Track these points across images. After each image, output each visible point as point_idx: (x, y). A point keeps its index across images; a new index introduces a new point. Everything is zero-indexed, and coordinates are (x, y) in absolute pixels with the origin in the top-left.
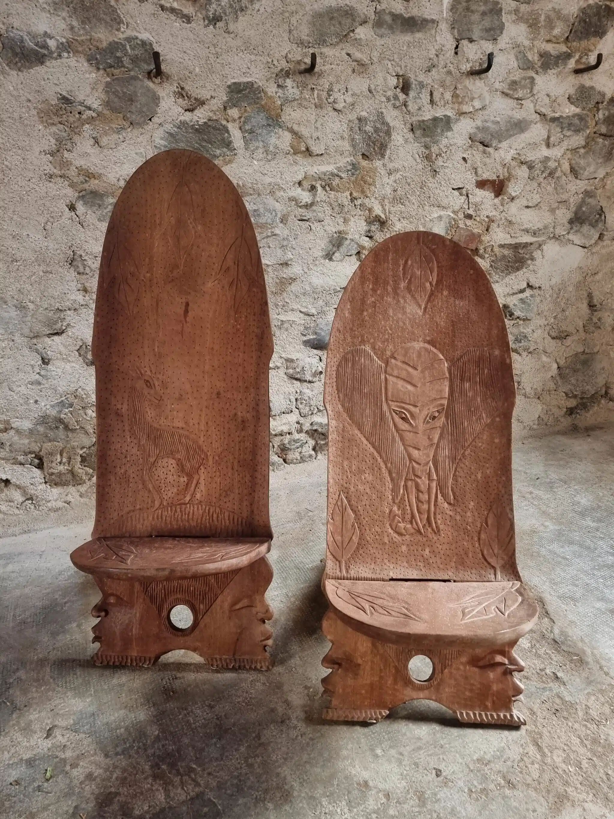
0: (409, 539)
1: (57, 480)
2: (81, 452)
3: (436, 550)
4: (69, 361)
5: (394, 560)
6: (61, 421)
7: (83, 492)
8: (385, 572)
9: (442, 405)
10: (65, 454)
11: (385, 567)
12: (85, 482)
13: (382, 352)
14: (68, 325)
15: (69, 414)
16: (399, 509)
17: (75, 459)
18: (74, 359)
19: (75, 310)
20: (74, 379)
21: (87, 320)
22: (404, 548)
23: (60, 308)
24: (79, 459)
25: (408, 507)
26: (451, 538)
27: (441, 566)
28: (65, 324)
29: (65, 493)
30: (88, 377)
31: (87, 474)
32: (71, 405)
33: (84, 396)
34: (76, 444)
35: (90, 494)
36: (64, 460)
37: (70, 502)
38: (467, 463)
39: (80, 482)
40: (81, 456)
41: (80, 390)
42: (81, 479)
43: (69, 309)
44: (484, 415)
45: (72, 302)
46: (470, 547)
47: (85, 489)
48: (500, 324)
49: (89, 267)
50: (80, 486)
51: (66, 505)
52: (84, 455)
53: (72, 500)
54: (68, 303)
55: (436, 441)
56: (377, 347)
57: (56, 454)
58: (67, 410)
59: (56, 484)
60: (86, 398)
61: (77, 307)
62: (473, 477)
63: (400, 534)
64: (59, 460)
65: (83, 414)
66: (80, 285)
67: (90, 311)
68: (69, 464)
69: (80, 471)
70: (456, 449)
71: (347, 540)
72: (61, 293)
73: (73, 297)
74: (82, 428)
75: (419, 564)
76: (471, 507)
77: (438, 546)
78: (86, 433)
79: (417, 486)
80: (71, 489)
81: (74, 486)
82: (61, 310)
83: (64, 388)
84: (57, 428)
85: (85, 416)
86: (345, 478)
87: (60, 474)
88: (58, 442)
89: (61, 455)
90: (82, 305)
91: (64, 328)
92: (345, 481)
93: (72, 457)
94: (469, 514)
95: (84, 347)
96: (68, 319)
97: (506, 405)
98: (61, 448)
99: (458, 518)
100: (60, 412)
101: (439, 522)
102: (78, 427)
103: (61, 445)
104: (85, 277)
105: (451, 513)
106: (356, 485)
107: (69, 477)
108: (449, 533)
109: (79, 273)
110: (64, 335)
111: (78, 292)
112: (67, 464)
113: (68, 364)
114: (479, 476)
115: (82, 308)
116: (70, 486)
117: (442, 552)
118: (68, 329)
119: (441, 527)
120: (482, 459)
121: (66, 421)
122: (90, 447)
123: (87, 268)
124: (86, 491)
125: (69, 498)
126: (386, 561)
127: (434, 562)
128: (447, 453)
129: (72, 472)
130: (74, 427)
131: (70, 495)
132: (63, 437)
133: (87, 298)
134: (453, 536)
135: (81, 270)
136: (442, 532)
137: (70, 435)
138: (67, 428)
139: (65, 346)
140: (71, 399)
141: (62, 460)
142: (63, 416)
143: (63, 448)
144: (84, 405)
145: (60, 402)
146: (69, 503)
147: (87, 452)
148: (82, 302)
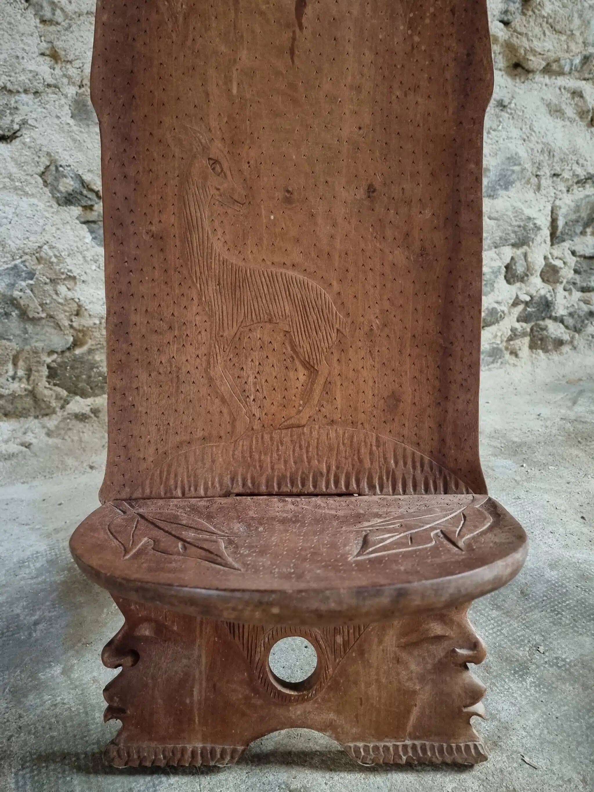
1: (10, 408)
2: (49, 360)
4: (26, 194)
6: (13, 302)
7: (52, 428)
10: (21, 363)
12: (54, 412)
14: (24, 122)
15: (28, 291)
17: (38, 371)
18: (34, 191)
19: (36, 93)
20: (36, 228)
21: (58, 117)
23: (9, 86)
24: (45, 372)
28: (18, 119)
29: (23, 430)
30: (61, 226)
31: (58, 398)
32: (31, 275)
33: (54, 260)
34: (40, 345)
35: (63, 432)
36: (21, 373)
37: (30, 444)
39: (48, 411)
40: (49, 367)
41: (46, 247)
42: (49, 407)
43: (26, 91)
45: (30, 76)
47: (56, 423)
49: (62, 9)
50: (46, 419)
51: (24, 449)
52: (54, 365)
53: (34, 441)
54: (22, 78)
57: (6, 362)
58: (24, 284)
59: (6, 415)
60: (58, 264)
61: (41, 88)
64: (11, 373)
65: (52, 292)
66: (44, 45)
67: (63, 101)
68: (28, 379)
69: (47, 392)
72: (10, 55)
73: (32, 66)
74: (51, 317)
78: (58, 326)
80: (32, 423)
81: (36, 417)
82: (10, 92)
83: (18, 242)
84: (7, 315)
85: (55, 297)
87: (13, 397)
88: (9, 340)
89: (15, 364)
90: (49, 86)
91: (16, 127)
93: (34, 368)
95: (53, 168)
96: (24, 109)
98: (14, 352)
100: (12, 286)
102: (44, 315)
103: (14, 346)
104: (52, 28)
107: (29, 402)
109: (43, 21)
110: (16, 142)
111: (41, 59)
112: (24, 380)
113: (24, 199)
115: (49, 90)
116: (31, 418)
118: (24, 131)
121: (22, 303)
122: (63, 352)
123: (58, 12)
124: (57, 427)
125: (29, 438)
129: (32, 394)
130: (36, 315)
131: (29, 433)
132: (18, 332)
133: (58, 72)
135: (47, 14)
137: (30, 328)
138: (24, 315)
139: (20, 165)
140: (32, 263)
141: (16, 373)
142: (16, 294)
143: (18, 353)
144: (54, 277)
145: (12, 269)
146: (28, 446)
147: (59, 360)
148: (50, 80)
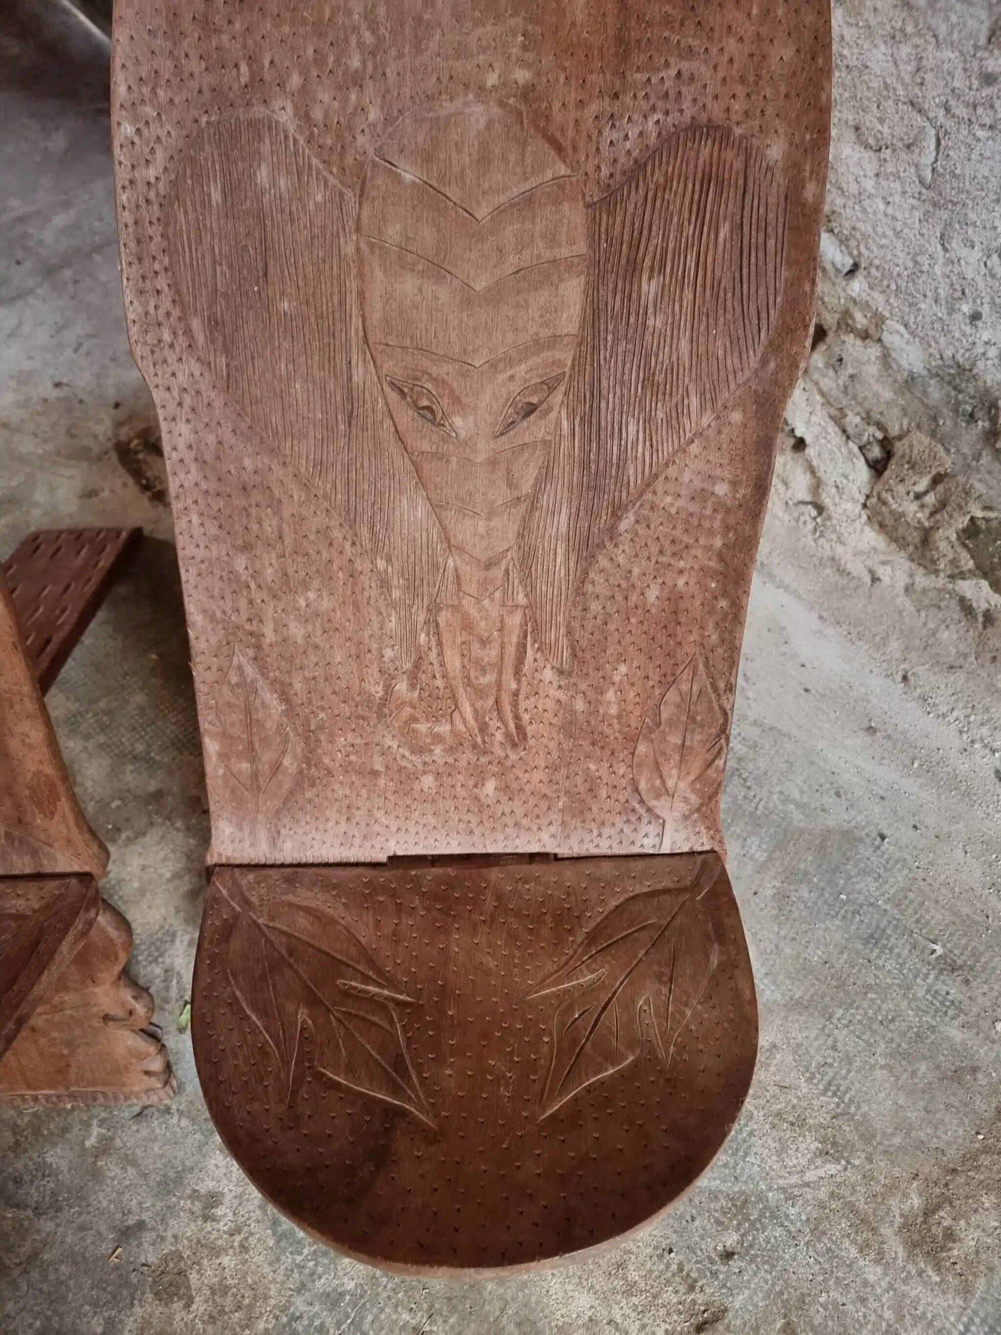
0: (441, 761)
3: (515, 786)
5: (400, 812)
8: (378, 842)
9: (559, 363)
11: (376, 828)
13: (339, 137)
16: (412, 686)
22: (428, 781)
25: (439, 683)
26: (555, 755)
27: (524, 821)
38: (621, 559)
44: (694, 401)
46: (604, 772)
48: (809, 19)
55: (526, 487)
56: (318, 114)
62: (634, 598)
63: (419, 750)
70: (592, 513)
71: (265, 768)
75: (466, 818)
76: (617, 679)
77: (521, 775)
79: (467, 626)
86: (243, 604)
92: (244, 616)
94: (610, 695)
97: (772, 365)
99: (580, 705)
101: (526, 717)
105: (561, 695)
106: (280, 625)
108: (552, 745)
114: (653, 593)
117: (528, 788)
119: (530, 730)
120: (667, 543)
126: (379, 814)
127: (507, 810)
128: (563, 529)
134: (561, 750)
136: (532, 742)
